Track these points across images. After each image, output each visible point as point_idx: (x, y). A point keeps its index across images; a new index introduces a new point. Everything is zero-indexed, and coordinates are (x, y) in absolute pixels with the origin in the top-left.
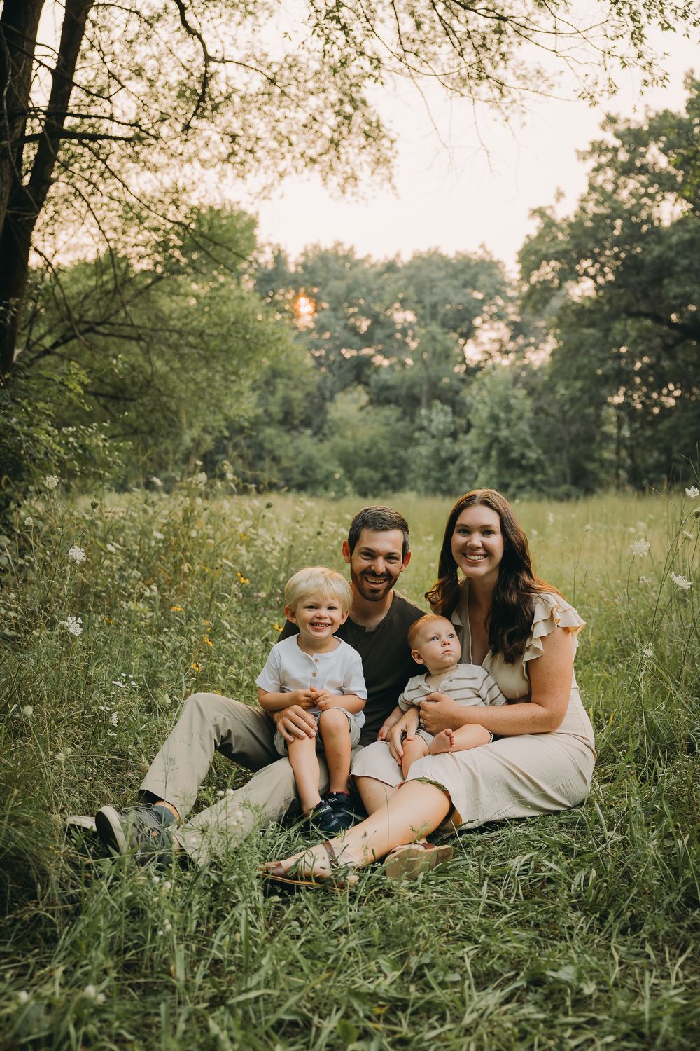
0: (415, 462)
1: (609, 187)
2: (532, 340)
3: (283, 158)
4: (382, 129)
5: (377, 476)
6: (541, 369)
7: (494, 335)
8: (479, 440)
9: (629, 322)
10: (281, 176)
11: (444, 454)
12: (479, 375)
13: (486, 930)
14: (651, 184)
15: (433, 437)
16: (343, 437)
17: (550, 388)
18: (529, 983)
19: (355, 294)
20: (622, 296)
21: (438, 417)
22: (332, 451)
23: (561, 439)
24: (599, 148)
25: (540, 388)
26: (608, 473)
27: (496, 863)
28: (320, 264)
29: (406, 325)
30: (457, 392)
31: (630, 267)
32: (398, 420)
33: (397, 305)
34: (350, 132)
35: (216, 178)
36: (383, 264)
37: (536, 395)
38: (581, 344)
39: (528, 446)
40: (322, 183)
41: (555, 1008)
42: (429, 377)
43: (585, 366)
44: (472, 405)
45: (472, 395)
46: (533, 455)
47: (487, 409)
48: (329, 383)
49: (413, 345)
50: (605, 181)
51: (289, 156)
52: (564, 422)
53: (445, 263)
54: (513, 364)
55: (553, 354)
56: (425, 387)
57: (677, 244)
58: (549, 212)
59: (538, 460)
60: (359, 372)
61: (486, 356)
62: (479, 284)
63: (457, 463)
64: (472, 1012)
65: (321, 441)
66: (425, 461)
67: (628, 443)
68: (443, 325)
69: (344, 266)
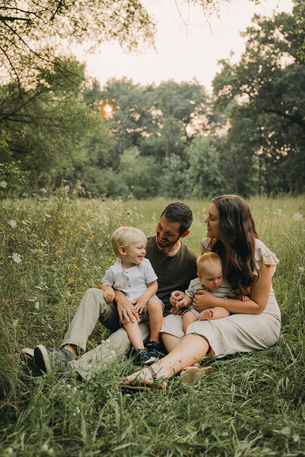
0: (163, 183)
1: (256, 50)
2: (219, 124)
3: (101, 33)
4: (149, 19)
5: (144, 190)
6: (223, 138)
7: (200, 121)
8: (194, 172)
9: (266, 115)
10: (100, 42)
11: (177, 179)
12: (193, 141)
13: (237, 409)
14: (276, 48)
15: (172, 171)
16: (128, 171)
17: (227, 147)
18: (264, 436)
19: (133, 102)
20: (262, 102)
21: (174, 161)
22: (123, 178)
23: (233, 171)
24: (251, 31)
25: (222, 147)
26: (255, 187)
27: (235, 375)
28: (115, 88)
29: (158, 117)
30: (183, 149)
31: (266, 89)
32: (154, 163)
33: (153, 107)
34: (133, 20)
35: (67, 43)
36: (146, 88)
37: (221, 151)
38: (243, 126)
39: (217, 175)
40: (120, 45)
41: (280, 449)
42: (169, 142)
43: (244, 136)
44: (190, 156)
45: (190, 150)
46: (220, 179)
47: (198, 157)
48: (121, 145)
49: (161, 126)
50: (253, 47)
51: (103, 32)
52: (234, 163)
53: (176, 87)
54: (209, 136)
55: (229, 130)
56: (167, 147)
57: (289, 77)
58: (227, 62)
59: (222, 182)
60: (135, 139)
61: (196, 132)
62: (193, 97)
63: (183, 183)
64: (238, 452)
65: (117, 173)
66: (168, 182)
67: (265, 173)
68: (176, 117)
69: (127, 88)
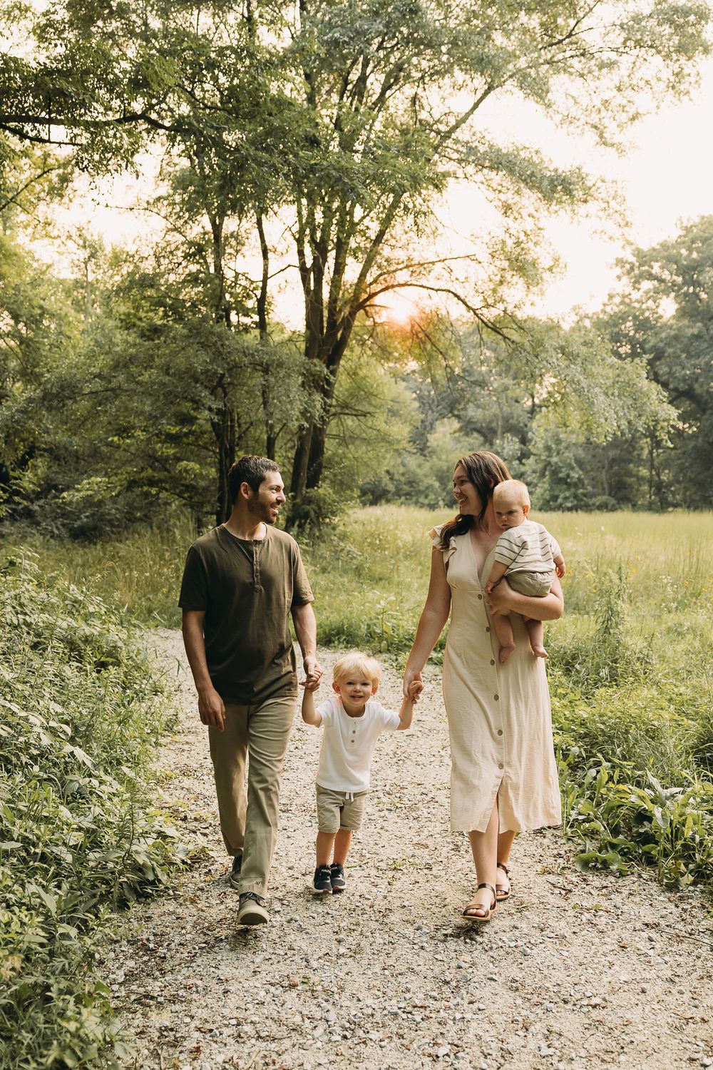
8: (537, 464)
16: (440, 459)
21: (509, 445)
22: (431, 468)
24: (621, 262)
30: (525, 426)
39: (572, 468)
42: (503, 416)
44: (533, 438)
45: (533, 431)
46: (575, 475)
47: (543, 442)
48: (428, 418)
56: (500, 423)
59: (579, 479)
